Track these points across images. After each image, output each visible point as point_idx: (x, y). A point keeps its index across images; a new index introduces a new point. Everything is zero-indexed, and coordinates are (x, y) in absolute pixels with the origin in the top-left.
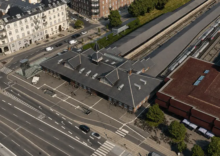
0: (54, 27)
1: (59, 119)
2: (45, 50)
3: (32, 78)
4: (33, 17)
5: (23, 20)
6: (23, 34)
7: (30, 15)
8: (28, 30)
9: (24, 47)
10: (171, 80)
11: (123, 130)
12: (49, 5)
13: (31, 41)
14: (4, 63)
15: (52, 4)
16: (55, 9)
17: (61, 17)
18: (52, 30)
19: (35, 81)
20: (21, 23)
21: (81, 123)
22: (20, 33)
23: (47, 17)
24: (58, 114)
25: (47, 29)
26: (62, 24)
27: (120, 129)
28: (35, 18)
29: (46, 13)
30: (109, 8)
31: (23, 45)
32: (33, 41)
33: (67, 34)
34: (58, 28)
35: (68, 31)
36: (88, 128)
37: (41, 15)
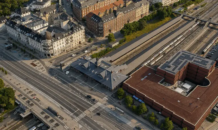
0: (76, 43)
1: (78, 92)
2: (71, 56)
3: (66, 71)
4: (66, 38)
5: (61, 40)
6: (61, 47)
7: (65, 37)
8: (63, 44)
9: (60, 54)
10: (131, 77)
11: (106, 98)
12: (75, 31)
13: (64, 50)
14: (51, 62)
15: (76, 30)
16: (78, 33)
17: (81, 36)
18: (76, 44)
19: (67, 73)
20: (60, 41)
21: (88, 94)
22: (59, 47)
23: (73, 37)
24: (78, 89)
25: (73, 44)
26: (81, 40)
27: (105, 98)
28: (67, 38)
29: (73, 35)
30: (109, 30)
31: (60, 52)
32: (65, 50)
33: (83, 46)
34: (79, 42)
35: (84, 44)
36: (91, 96)
37: (70, 36)
